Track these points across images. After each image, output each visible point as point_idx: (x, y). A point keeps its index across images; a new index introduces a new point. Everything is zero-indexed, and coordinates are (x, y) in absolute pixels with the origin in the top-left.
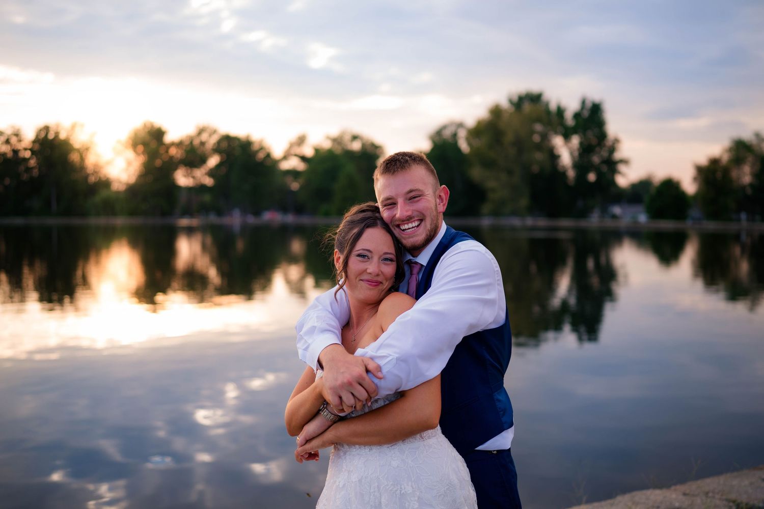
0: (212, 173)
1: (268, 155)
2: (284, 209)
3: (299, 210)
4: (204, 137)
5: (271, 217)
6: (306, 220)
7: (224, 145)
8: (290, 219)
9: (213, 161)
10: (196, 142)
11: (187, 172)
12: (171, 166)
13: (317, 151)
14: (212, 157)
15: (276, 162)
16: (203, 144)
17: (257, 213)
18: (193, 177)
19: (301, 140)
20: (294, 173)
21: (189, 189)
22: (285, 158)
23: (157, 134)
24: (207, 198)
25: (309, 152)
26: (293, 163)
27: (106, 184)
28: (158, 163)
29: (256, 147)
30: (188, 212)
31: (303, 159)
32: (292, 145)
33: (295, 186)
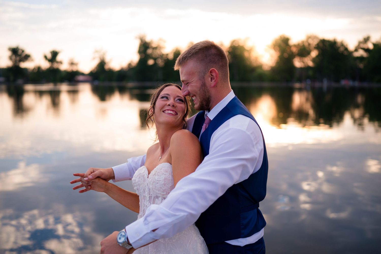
0: (314, 60)
1: (346, 49)
2: (354, 79)
3: (362, 79)
4: (310, 41)
5: (346, 83)
6: (365, 85)
7: (321, 45)
8: (357, 84)
9: (314, 54)
10: (306, 44)
11: (301, 60)
12: (292, 56)
13: (375, 45)
14: (313, 51)
15: (350, 53)
16: (309, 44)
17: (337, 81)
18: (303, 62)
19: (367, 40)
20: (361, 59)
21: (301, 69)
22: (356, 50)
23: (285, 41)
24: (311, 73)
25: (371, 46)
26: (361, 53)
27: (260, 67)
28: (286, 55)
29: (339, 45)
30: (300, 80)
31: (367, 50)
32: (360, 43)
33: (361, 66)
